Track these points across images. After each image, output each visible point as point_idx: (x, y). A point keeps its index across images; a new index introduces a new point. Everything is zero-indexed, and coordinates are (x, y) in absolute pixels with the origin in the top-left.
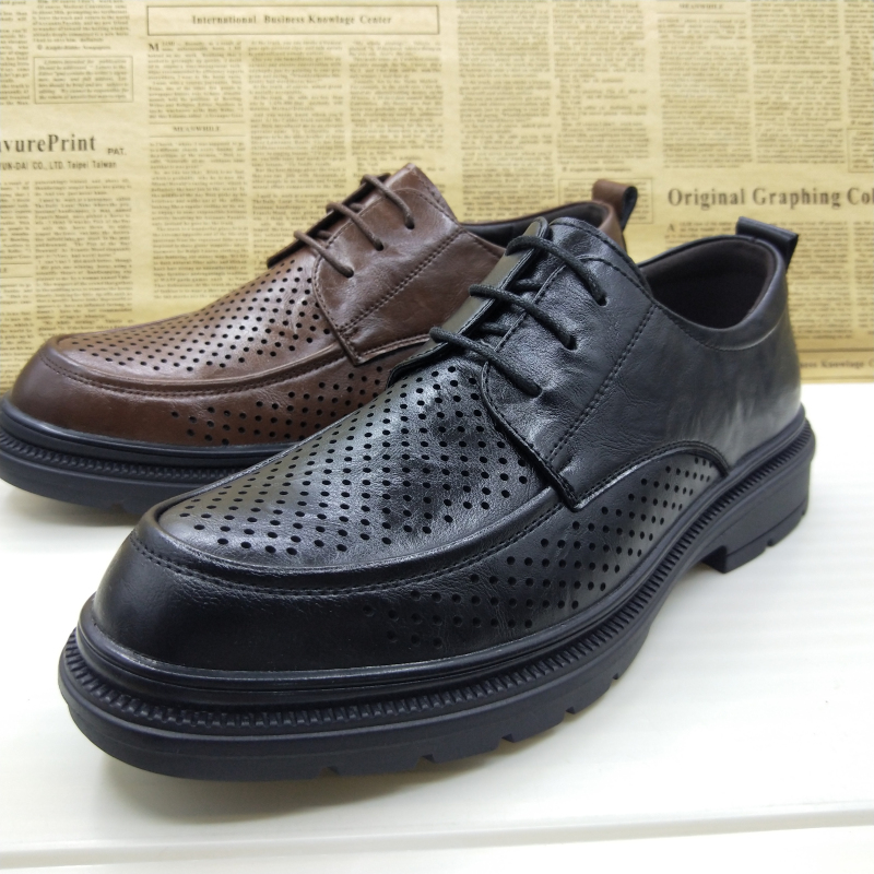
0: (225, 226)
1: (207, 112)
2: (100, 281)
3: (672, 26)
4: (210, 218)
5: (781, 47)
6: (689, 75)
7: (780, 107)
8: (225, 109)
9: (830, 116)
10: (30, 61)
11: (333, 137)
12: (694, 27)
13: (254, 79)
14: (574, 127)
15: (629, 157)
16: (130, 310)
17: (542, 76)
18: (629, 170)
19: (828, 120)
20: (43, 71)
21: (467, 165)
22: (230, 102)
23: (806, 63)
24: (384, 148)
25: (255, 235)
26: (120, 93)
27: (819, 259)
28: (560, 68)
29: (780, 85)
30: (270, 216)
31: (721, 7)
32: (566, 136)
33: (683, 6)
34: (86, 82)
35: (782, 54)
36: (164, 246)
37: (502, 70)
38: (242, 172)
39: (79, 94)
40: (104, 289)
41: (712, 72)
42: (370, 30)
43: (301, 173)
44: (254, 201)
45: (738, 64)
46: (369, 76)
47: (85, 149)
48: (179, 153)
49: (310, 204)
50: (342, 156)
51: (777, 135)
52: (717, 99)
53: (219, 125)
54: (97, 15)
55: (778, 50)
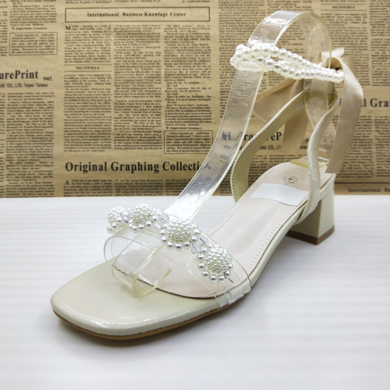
0: (100, 116)
1: (93, 60)
2: (37, 142)
3: (329, 17)
4: (93, 112)
5: (385, 27)
6: (337, 41)
7: (384, 57)
8: (102, 58)
10: (8, 35)
11: (155, 72)
12: (340, 17)
13: (117, 44)
16: (52, 157)
20: (14, 40)
21: (223, 86)
22: (104, 55)
24: (181, 77)
25: (115, 121)
26: (51, 51)
29: (384, 46)
30: (122, 111)
31: (354, 7)
32: (274, 72)
33: (334, 7)
34: (35, 45)
35: (386, 31)
36: (70, 126)
37: (241, 39)
38: (109, 89)
39: (31, 51)
40: (40, 147)
41: (349, 40)
42: (175, 20)
43: (139, 90)
44: (115, 103)
45: (362, 36)
46: (174, 42)
47: (33, 78)
48: (79, 80)
49: (143, 105)
50: (160, 82)
51: (383, 72)
52: (352, 54)
53: (99, 66)
54: (41, 13)
55: (384, 29)
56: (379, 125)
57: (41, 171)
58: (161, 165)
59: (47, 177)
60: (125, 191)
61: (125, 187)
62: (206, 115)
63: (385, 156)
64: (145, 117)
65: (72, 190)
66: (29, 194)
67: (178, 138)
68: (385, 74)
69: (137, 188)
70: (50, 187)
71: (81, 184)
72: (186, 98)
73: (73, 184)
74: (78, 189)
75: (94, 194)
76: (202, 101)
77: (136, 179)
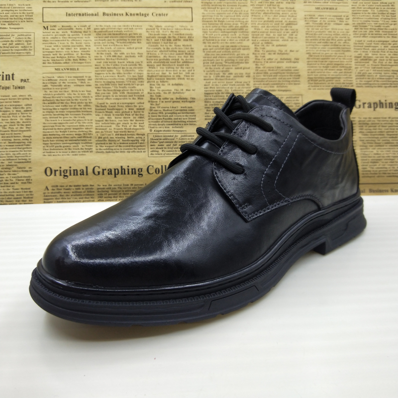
0: (80, 119)
1: (72, 61)
2: (15, 147)
3: (312, 18)
4: (73, 115)
5: (368, 29)
6: (320, 43)
7: (367, 59)
8: (82, 59)
9: (393, 64)
11: (137, 74)
12: (323, 19)
13: (97, 44)
14: (262, 69)
15: (289, 84)
16: (30, 162)
17: (245, 43)
18: (290, 91)
19: (392, 65)
21: (207, 88)
22: (84, 56)
23: (380, 37)
24: (164, 79)
25: (96, 123)
26: (28, 51)
27: (389, 136)
28: (254, 39)
29: (367, 48)
30: (104, 114)
31: (336, 9)
32: (258, 73)
33: (317, 8)
34: (11, 46)
35: (368, 33)
36: (48, 129)
37: (224, 40)
38: (90, 91)
39: (7, 52)
40: (17, 151)
41: (332, 41)
42: (157, 20)
43: (121, 92)
44: (96, 106)
45: (345, 37)
46: (156, 43)
47: (9, 79)
48: (58, 81)
49: (125, 108)
50: (142, 83)
51: (366, 73)
52: (335, 55)
53: (78, 67)
54: (17, 12)
55: (365, 30)
56: (362, 126)
57: (19, 177)
58: (145, 169)
59: (26, 183)
60: (107, 196)
61: (108, 192)
62: (190, 117)
63: (369, 157)
64: (127, 119)
65: (52, 196)
66: (7, 201)
67: (162, 141)
68: (368, 76)
69: (120, 193)
70: (29, 193)
71: (61, 189)
72: (169, 100)
73: (53, 190)
74: (58, 195)
75: (76, 200)
76: (186, 103)
77: (120, 184)
